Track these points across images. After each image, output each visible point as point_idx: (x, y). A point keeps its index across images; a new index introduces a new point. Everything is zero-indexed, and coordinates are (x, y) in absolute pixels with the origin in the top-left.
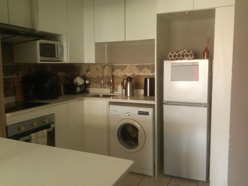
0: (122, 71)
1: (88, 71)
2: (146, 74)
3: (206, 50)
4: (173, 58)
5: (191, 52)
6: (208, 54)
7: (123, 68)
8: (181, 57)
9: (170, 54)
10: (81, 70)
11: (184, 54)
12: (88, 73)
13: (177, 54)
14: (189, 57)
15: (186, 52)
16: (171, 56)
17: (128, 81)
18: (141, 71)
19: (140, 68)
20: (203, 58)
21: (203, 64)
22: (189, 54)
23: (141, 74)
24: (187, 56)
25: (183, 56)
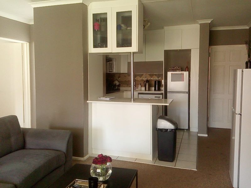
0: (140, 77)
1: (119, 77)
2: (155, 79)
3: (187, 67)
4: (171, 70)
5: (180, 68)
6: (188, 69)
7: (141, 76)
8: (175, 70)
9: (170, 68)
10: (115, 77)
11: (177, 69)
12: (119, 79)
13: (173, 69)
14: (179, 70)
15: (178, 68)
16: (170, 70)
17: (146, 82)
18: (151, 78)
19: (151, 75)
20: (186, 71)
21: (186, 74)
22: (179, 69)
23: (152, 79)
24: (178, 69)
25: (176, 69)
